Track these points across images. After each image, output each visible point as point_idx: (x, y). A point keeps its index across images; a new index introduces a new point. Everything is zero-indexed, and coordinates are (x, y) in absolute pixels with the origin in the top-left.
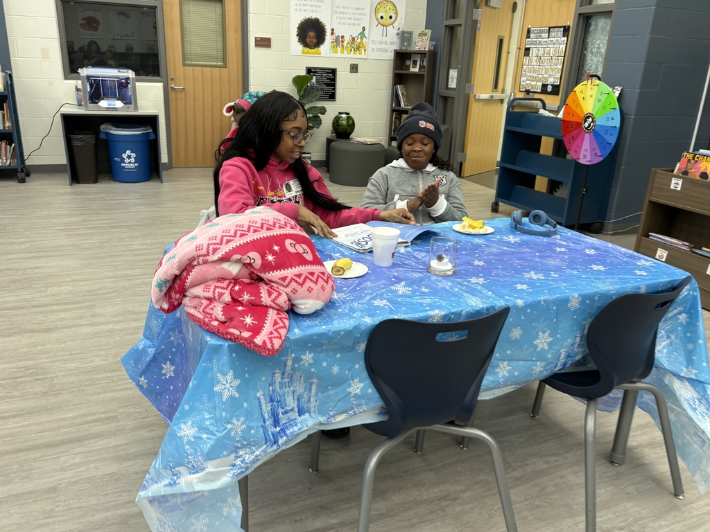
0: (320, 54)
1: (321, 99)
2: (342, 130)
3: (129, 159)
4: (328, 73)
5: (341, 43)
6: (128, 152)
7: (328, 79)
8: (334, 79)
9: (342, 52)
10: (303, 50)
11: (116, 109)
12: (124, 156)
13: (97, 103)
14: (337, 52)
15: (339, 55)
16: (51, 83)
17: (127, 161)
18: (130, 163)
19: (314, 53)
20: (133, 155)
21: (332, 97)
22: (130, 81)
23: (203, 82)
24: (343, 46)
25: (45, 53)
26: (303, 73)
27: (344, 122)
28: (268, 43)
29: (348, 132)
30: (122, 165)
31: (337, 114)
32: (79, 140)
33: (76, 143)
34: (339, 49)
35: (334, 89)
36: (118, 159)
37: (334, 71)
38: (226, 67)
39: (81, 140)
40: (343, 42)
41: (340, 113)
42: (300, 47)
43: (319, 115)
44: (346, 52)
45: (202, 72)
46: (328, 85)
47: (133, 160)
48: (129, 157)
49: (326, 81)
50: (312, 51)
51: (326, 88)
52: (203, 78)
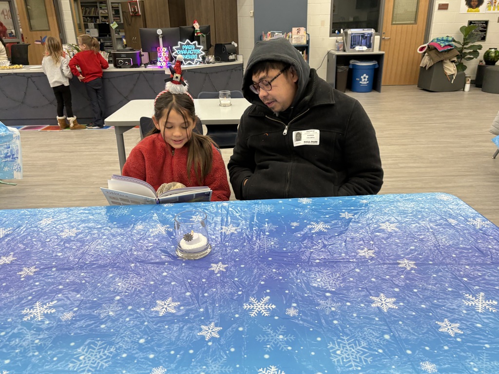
0: (479, 11)
1: (478, 41)
2: (491, 59)
3: (364, 80)
4: (482, 23)
5: (494, 4)
6: (365, 75)
7: (482, 27)
8: (486, 28)
9: (494, 10)
10: (468, 10)
11: (363, 51)
12: (362, 77)
13: (354, 48)
14: (490, 10)
15: (492, 11)
16: (323, 39)
17: (363, 80)
18: (365, 81)
19: (475, 11)
20: (367, 77)
21: (484, 39)
22: (373, 35)
23: (401, 34)
24: (495, 5)
25: (323, 23)
26: (466, 24)
27: (493, 55)
28: (446, 7)
29: (496, 60)
30: (360, 82)
31: (488, 49)
32: (342, 69)
33: (339, 71)
34: (492, 8)
35: (485, 34)
36: (358, 79)
37: (486, 22)
38: (416, 24)
39: (343, 68)
40: (495, 3)
41: (490, 49)
42: (467, 8)
43: (478, 50)
44: (496, 9)
45: (402, 28)
46: (481, 31)
47: (366, 80)
48: (365, 78)
49: (481, 29)
50: (474, 10)
51: (480, 33)
52: (402, 32)
